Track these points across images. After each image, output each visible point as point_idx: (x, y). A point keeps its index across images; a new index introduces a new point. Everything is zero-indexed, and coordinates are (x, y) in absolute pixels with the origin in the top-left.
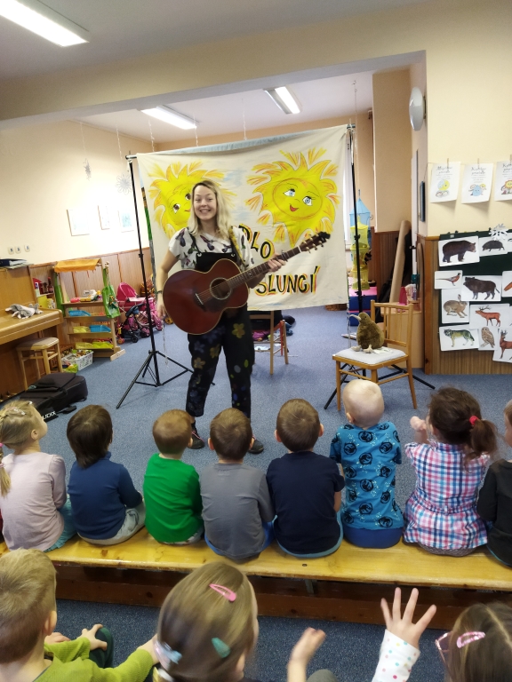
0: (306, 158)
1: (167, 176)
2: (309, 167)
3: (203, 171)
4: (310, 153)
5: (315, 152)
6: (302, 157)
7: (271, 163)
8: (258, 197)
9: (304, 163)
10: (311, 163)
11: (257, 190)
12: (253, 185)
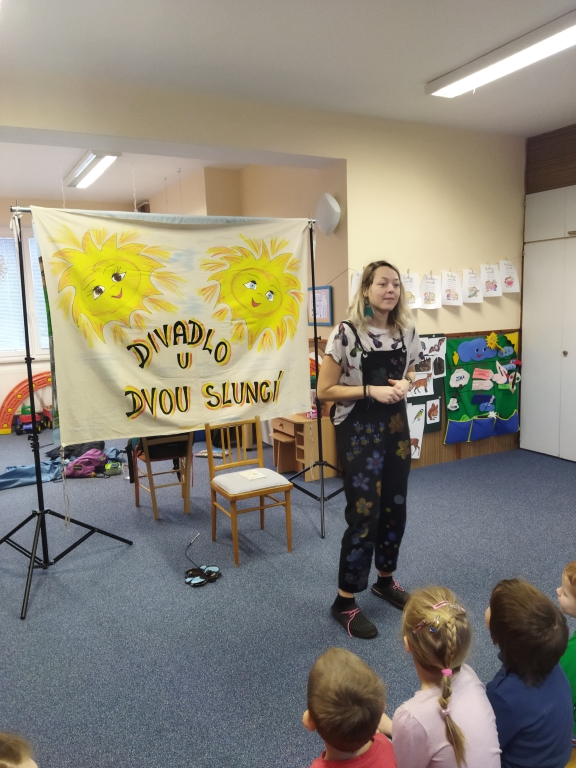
0: (269, 247)
1: (84, 247)
2: (272, 257)
3: (141, 246)
4: (273, 243)
5: (278, 243)
6: (264, 246)
7: (229, 247)
8: (215, 287)
9: (265, 252)
10: (273, 253)
11: (213, 278)
12: (208, 272)
